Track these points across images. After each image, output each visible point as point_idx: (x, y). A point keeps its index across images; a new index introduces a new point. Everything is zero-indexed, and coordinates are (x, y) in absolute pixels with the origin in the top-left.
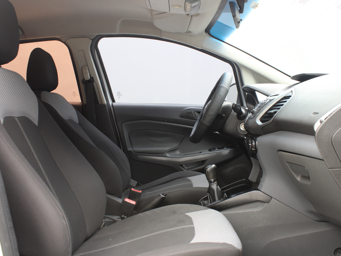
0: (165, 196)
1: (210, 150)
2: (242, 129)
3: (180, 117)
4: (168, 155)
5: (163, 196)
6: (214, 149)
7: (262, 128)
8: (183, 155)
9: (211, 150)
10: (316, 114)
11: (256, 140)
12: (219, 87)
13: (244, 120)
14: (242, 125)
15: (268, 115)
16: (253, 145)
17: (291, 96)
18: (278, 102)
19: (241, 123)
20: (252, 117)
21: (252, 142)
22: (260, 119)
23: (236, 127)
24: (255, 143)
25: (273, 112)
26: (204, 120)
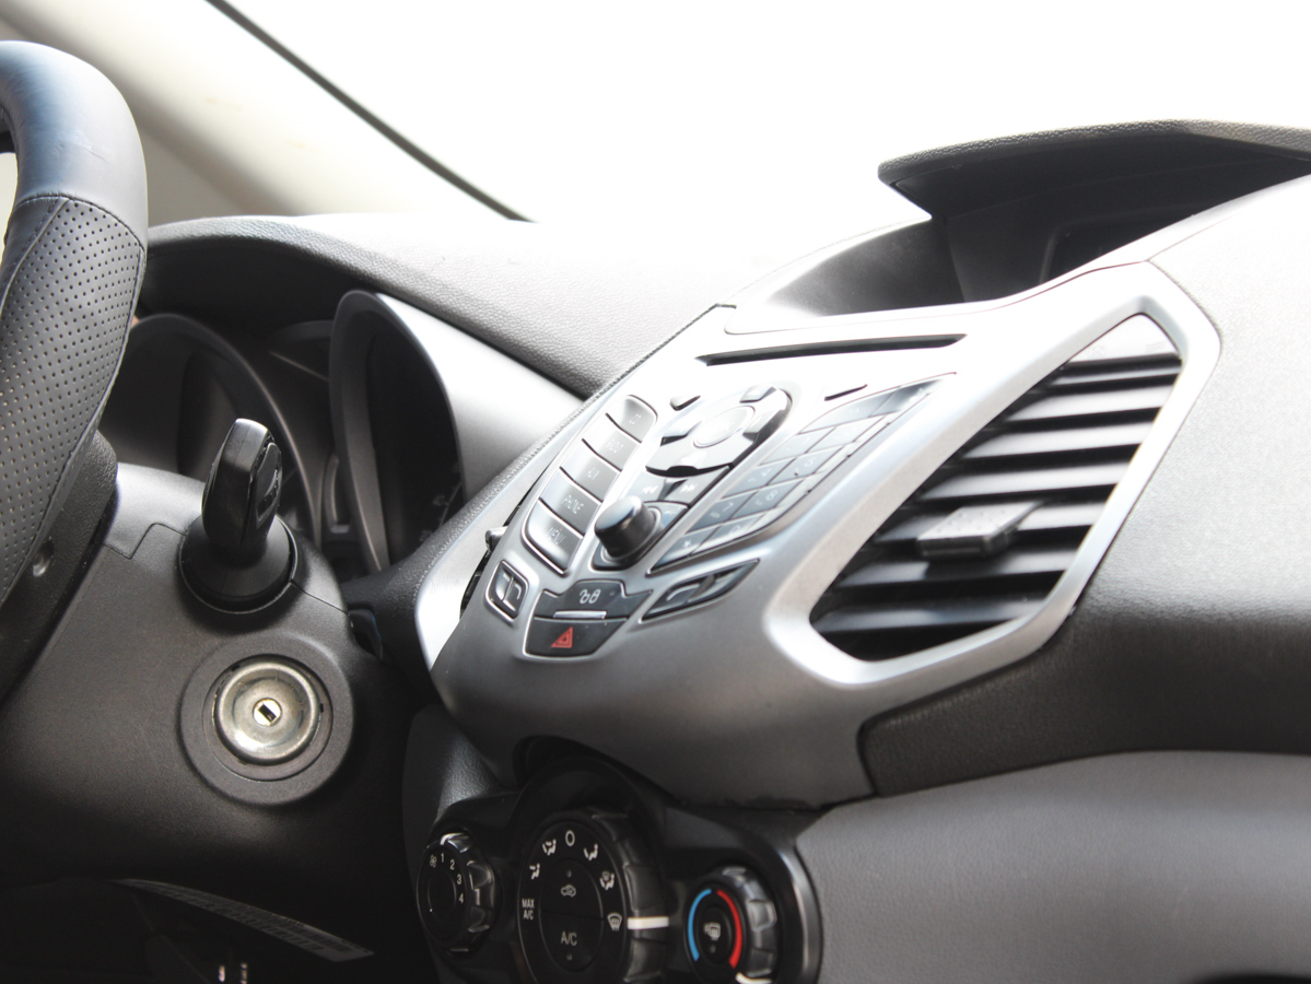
2: (246, 741)
11: (790, 862)
12: (51, 207)
13: (265, 634)
14: (240, 692)
15: (913, 572)
16: (757, 930)
17: (1173, 361)
18: (1003, 425)
19: (235, 667)
20: (647, 594)
21: (739, 896)
22: (816, 617)
23: (172, 712)
24: (770, 909)
25: (998, 538)
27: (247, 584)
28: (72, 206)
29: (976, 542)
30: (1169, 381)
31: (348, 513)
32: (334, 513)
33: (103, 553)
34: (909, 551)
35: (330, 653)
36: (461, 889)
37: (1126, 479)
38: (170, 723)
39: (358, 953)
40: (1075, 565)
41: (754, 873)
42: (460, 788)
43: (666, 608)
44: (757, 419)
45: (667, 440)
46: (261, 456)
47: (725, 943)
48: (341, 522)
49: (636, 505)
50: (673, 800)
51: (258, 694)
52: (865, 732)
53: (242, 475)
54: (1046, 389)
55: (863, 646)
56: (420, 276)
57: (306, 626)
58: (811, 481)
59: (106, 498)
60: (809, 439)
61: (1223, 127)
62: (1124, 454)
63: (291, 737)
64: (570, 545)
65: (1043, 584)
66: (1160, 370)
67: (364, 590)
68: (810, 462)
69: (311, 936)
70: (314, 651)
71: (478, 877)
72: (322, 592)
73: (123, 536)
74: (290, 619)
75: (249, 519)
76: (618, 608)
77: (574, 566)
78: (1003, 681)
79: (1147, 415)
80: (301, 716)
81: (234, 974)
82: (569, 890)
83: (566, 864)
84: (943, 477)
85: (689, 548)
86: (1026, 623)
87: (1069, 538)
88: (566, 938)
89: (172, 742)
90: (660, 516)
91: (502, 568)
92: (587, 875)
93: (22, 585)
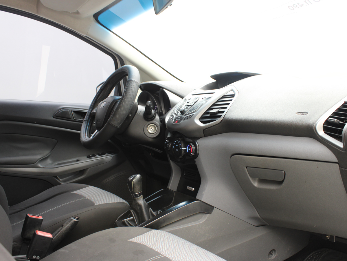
0: (77, 219)
1: (89, 157)
2: (150, 132)
3: (53, 117)
4: (40, 165)
5: (75, 220)
6: (94, 156)
7: (203, 130)
8: (58, 164)
9: (91, 157)
10: (305, 114)
11: (196, 143)
12: (130, 81)
13: (152, 121)
14: (149, 127)
15: (209, 115)
16: (193, 149)
17: (234, 95)
18: (218, 101)
19: (149, 124)
20: (184, 117)
21: (192, 146)
22: (199, 120)
23: (143, 129)
24: (194, 147)
25: (217, 112)
26: (113, 120)
27: (150, 117)
28: (132, 81)
29: (214, 112)
30: (234, 97)
31: (161, 110)
32: (160, 110)
33: (136, 114)
34: (208, 113)
35: (158, 123)
36: (168, 145)
37: (228, 106)
38: (143, 130)
39: (162, 152)
40: (223, 115)
41: (193, 144)
42: (169, 136)
43: (186, 119)
44: (195, 101)
45: (187, 103)
46: (150, 104)
47: (190, 150)
48: (161, 111)
49: (184, 109)
50: (186, 137)
51: (151, 127)
52: (204, 130)
53: (148, 106)
54: (222, 98)
55: (204, 122)
56: (167, 87)
57: (156, 121)
58: (200, 106)
59: (137, 108)
60: (200, 102)
61: (241, 72)
62: (228, 104)
63: (154, 131)
64: (178, 113)
65: (220, 116)
66: (233, 96)
67: (162, 117)
68: (200, 105)
69: (157, 150)
70: (156, 123)
71: (169, 144)
72: (157, 117)
73: (138, 112)
74: (154, 120)
75: (149, 110)
76: (181, 119)
77: (178, 115)
78: (216, 126)
79: (231, 100)
80: (155, 129)
81: (152, 154)
82: (177, 146)
83: (177, 143)
84: (212, 106)
85: (188, 113)
86: (219, 120)
87: (223, 112)
88: (177, 150)
89: (143, 132)
90: (186, 110)
91: (172, 115)
92: (179, 144)
93: (128, 117)
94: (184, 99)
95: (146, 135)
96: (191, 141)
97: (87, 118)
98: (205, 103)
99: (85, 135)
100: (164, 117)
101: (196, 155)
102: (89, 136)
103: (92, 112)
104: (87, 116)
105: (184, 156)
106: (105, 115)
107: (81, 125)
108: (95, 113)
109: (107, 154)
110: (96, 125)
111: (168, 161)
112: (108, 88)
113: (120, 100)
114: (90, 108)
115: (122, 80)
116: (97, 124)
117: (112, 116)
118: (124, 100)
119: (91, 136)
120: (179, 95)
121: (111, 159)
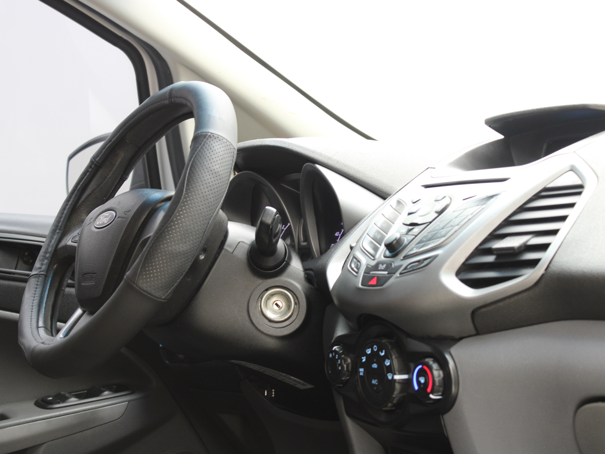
1: (44, 404)
2: (271, 315)
7: (471, 311)
9: (51, 403)
11: (448, 357)
12: (205, 136)
13: (277, 279)
14: (269, 298)
15: (491, 259)
16: (437, 380)
17: (581, 187)
18: (523, 209)
19: (267, 290)
20: (401, 266)
21: (431, 368)
22: (458, 274)
23: (246, 305)
24: (441, 373)
25: (520, 247)
26: (146, 275)
27: (271, 262)
28: (212, 136)
29: (512, 249)
30: (579, 193)
31: (306, 238)
32: (302, 238)
33: (223, 252)
34: (489, 252)
35: (299, 285)
36: (341, 365)
37: (564, 227)
38: (245, 308)
39: (309, 386)
40: (545, 257)
41: (436, 360)
42: (340, 331)
43: (407, 271)
44: (439, 207)
45: (409, 214)
46: (274, 219)
47: (426, 383)
48: (304, 241)
49: (398, 236)
50: (409, 336)
51: (274, 299)
52: (474, 313)
53: (268, 226)
54: (538, 196)
55: (474, 284)
56: (330, 158)
57: (290, 276)
58: (457, 228)
59: (224, 233)
60: (456, 214)
62: (563, 219)
63: (285, 314)
64: (376, 249)
65: (534, 263)
66: (576, 190)
67: (310, 264)
68: (457, 221)
69: (292, 380)
70: (291, 284)
71: (345, 361)
72: (296, 265)
73: (230, 246)
74: (286, 274)
75: (270, 240)
76: (391, 271)
77: (377, 256)
78: (520, 296)
79: (572, 205)
80: (289, 307)
81: (270, 393)
82: (375, 366)
83: (374, 357)
84: (501, 226)
85: (415, 251)
86: (528, 277)
87: (544, 247)
88: (374, 382)
89: (246, 314)
90: (406, 240)
91: (354, 257)
92: (381, 360)
93: (196, 263)
94: (392, 201)
95: (257, 328)
96: (425, 348)
97: (44, 267)
98: (475, 216)
99: (38, 327)
100: (320, 262)
101: (448, 401)
102: (53, 331)
103: (62, 244)
104: (43, 260)
105: (401, 403)
106: (112, 258)
107: (21, 292)
108: (74, 248)
109: (106, 393)
110: (78, 291)
111: (335, 417)
112: (119, 160)
113: (168, 204)
114: (53, 232)
115: (163, 139)
116: (80, 289)
117: (140, 261)
118: (183, 202)
119: (58, 331)
120: (370, 186)
121: (123, 410)
